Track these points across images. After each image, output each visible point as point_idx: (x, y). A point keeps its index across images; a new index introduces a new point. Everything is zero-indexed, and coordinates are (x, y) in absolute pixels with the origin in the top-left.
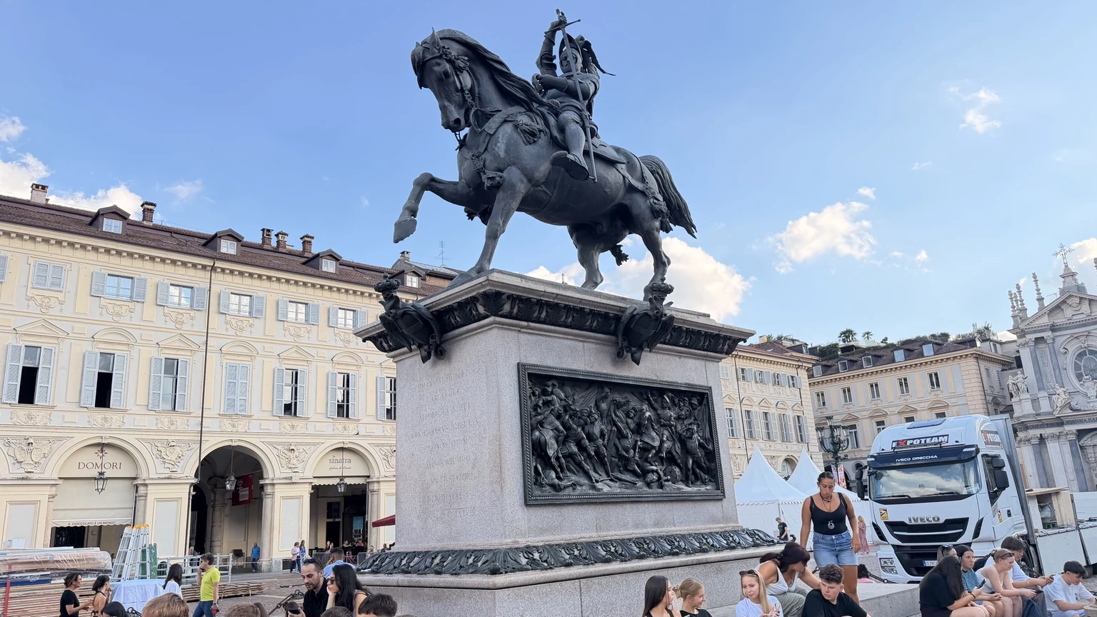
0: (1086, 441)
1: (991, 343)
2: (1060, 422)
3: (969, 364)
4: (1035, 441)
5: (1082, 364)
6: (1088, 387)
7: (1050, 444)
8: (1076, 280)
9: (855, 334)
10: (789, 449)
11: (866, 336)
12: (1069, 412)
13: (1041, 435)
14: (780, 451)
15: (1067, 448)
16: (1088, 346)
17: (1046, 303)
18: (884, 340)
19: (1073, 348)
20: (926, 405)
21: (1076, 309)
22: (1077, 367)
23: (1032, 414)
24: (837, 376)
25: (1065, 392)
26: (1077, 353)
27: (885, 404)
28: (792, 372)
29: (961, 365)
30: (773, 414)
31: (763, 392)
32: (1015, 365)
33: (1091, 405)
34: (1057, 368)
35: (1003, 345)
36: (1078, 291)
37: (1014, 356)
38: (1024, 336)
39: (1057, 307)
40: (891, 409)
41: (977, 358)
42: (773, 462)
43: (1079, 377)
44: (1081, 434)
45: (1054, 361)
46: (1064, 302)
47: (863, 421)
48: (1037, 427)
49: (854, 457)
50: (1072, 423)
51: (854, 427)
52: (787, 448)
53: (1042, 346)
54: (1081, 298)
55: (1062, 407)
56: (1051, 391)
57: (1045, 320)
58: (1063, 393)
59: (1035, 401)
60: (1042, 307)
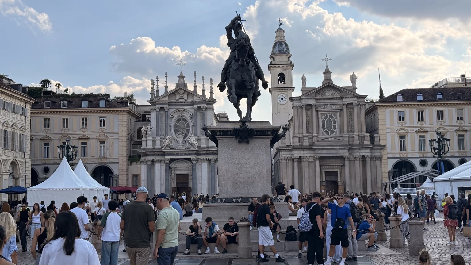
0: (173, 165)
1: (133, 105)
2: (163, 154)
3: (124, 116)
4: (149, 163)
5: (178, 125)
6: (179, 137)
7: (157, 165)
8: (184, 80)
9: (51, 83)
10: (15, 156)
11: (58, 86)
12: (168, 149)
13: (153, 159)
14: (9, 156)
15: (164, 167)
16: (183, 116)
17: (169, 90)
18: (66, 90)
19: (176, 116)
20: (96, 136)
21: (181, 96)
22: (176, 126)
23: (151, 148)
24: (42, 110)
25: (169, 138)
26: (177, 119)
27: (70, 132)
28: (23, 105)
29: (120, 116)
30: (10, 132)
31: (6, 116)
32: (141, 119)
33: (179, 146)
34: (168, 126)
35: (138, 107)
36: (184, 86)
37: (142, 114)
38: (155, 105)
39: (173, 93)
40: (74, 136)
41: (128, 113)
42: (5, 164)
43: (176, 131)
44: (172, 160)
45: (167, 121)
46: (177, 91)
47: (54, 141)
48: (152, 155)
49: (44, 163)
50: (169, 155)
51: (48, 144)
52: (14, 154)
53: (162, 112)
54: (185, 91)
55: (166, 146)
56: (163, 137)
57: (166, 99)
58: (168, 139)
59: (154, 141)
60: (166, 92)
